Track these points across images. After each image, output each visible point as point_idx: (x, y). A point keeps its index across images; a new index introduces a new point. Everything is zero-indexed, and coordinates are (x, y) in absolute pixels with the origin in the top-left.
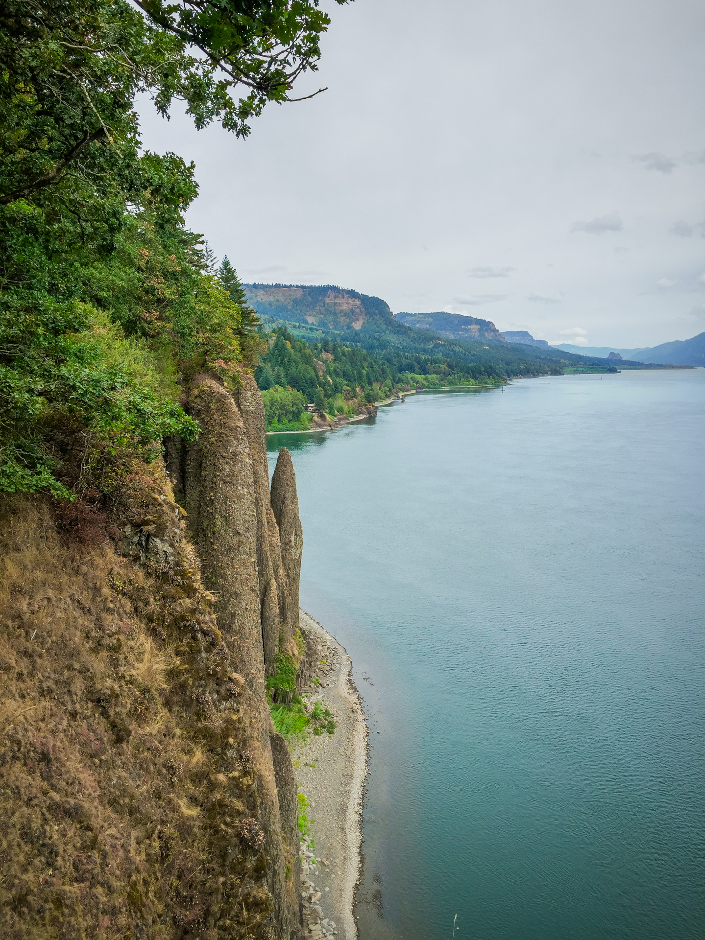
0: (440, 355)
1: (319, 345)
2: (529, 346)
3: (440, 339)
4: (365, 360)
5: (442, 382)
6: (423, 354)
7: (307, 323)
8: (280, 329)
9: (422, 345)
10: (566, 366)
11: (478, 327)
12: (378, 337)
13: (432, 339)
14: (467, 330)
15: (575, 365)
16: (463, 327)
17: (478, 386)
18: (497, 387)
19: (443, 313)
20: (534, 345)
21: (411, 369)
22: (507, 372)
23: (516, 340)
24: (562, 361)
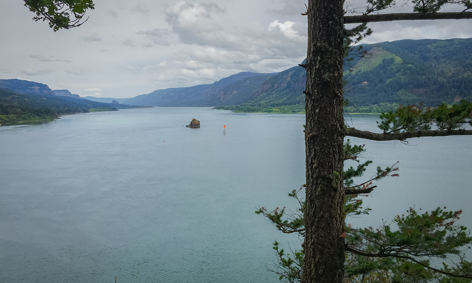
0: (16, 103)
2: (69, 97)
3: (15, 94)
5: (18, 119)
6: (5, 103)
9: (4, 98)
10: (90, 108)
11: (38, 87)
13: (10, 94)
14: (32, 89)
15: (95, 107)
16: (29, 87)
17: (41, 120)
18: (53, 120)
19: (16, 80)
20: (72, 97)
22: (57, 112)
23: (61, 94)
24: (89, 105)
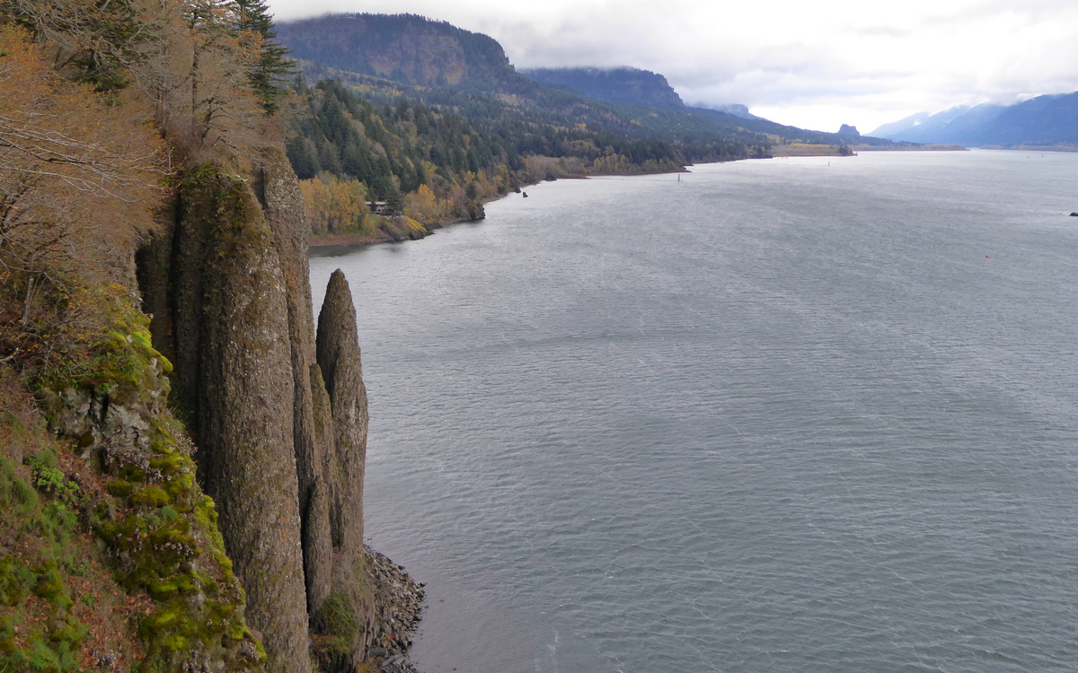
0: (583, 126)
1: (394, 109)
4: (466, 132)
6: (556, 125)
7: (373, 73)
8: (331, 82)
9: (554, 112)
10: (776, 144)
12: (486, 97)
13: (570, 100)
15: (790, 143)
21: (538, 149)
24: (770, 136)
